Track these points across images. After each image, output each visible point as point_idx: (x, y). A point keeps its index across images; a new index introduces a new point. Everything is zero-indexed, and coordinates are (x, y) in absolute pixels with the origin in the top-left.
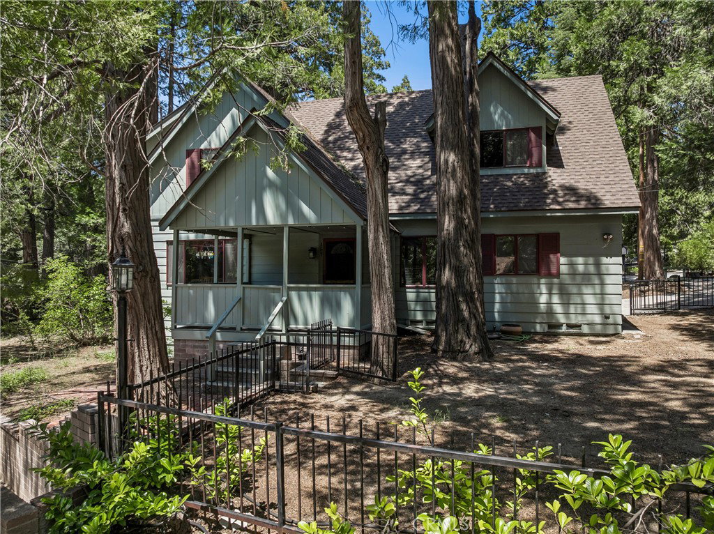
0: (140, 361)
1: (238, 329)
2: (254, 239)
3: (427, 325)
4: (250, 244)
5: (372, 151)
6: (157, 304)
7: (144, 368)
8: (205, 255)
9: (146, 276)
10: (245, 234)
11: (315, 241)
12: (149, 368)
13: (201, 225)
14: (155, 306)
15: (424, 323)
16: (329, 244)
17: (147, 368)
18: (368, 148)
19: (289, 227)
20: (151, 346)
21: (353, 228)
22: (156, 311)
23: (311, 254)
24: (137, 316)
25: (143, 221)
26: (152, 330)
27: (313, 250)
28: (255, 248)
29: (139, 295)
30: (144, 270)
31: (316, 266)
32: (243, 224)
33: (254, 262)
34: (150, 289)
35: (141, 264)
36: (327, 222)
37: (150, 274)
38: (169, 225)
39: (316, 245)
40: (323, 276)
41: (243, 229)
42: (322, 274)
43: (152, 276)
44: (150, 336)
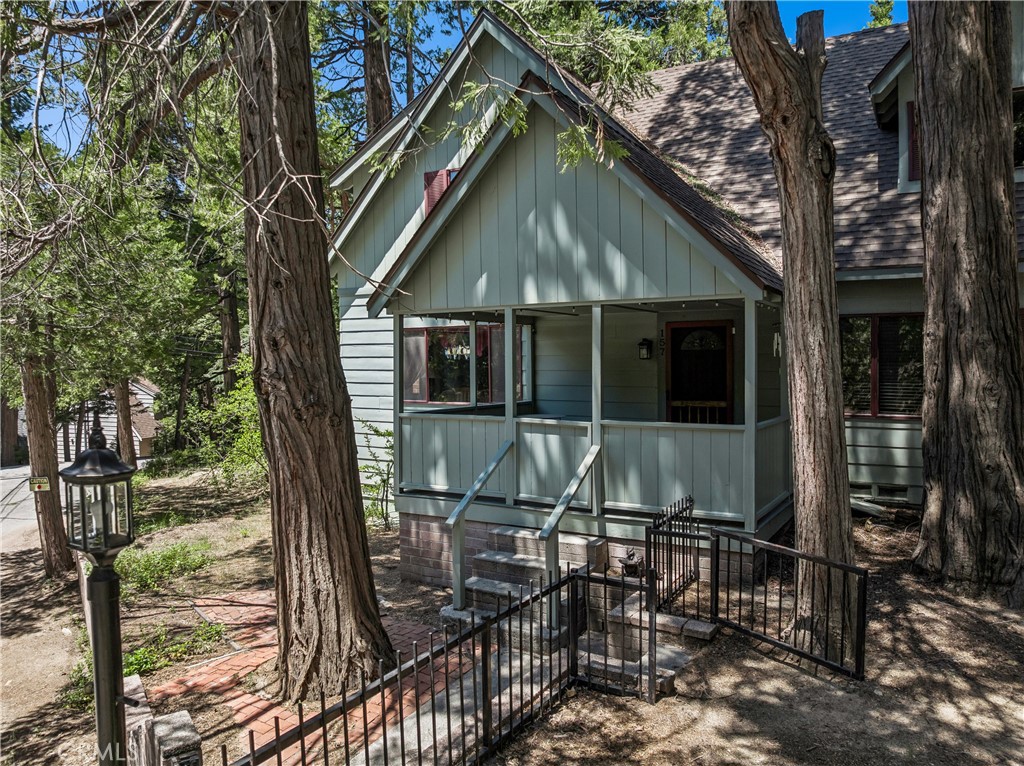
0: (314, 581)
1: (510, 502)
2: (540, 325)
3: (880, 494)
4: (534, 334)
5: (794, 127)
6: (346, 467)
7: (323, 597)
8: (459, 352)
9: (323, 414)
10: (517, 316)
11: (651, 329)
12: (332, 596)
13: (439, 305)
14: (343, 472)
15: (874, 490)
16: (677, 333)
17: (328, 595)
18: (785, 120)
19: (602, 307)
20: (335, 552)
21: (738, 306)
22: (344, 482)
23: (644, 352)
24: (307, 493)
25: (314, 304)
26: (337, 519)
27: (647, 343)
28: (541, 342)
29: (309, 452)
30: (318, 403)
31: (653, 375)
32: (514, 302)
33: (542, 366)
34: (331, 441)
35: (311, 391)
36: (680, 293)
37: (331, 409)
38: (385, 306)
39: (652, 334)
40: (667, 392)
41: (514, 311)
42: (664, 388)
43: (335, 414)
44: (333, 531)
